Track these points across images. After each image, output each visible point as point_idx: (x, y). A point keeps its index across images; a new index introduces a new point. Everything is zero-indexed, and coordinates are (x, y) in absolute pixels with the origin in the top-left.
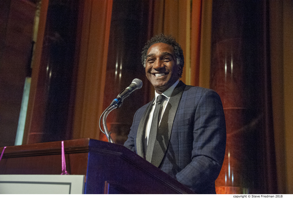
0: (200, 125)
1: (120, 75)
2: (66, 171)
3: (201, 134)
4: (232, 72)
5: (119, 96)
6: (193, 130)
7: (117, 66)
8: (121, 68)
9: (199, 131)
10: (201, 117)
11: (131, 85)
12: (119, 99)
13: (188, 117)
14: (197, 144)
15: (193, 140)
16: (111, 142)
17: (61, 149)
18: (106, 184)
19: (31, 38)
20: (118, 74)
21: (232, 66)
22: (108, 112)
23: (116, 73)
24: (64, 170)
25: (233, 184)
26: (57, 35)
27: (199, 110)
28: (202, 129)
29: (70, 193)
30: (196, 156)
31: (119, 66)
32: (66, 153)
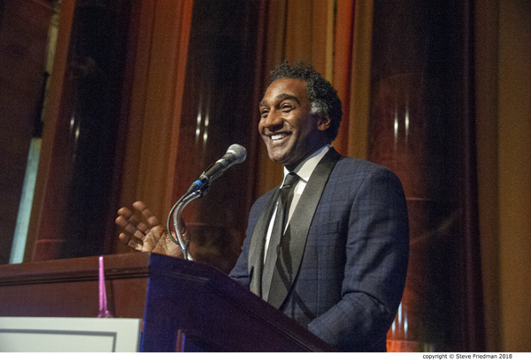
0: (359, 235)
1: (205, 136)
2: (107, 312)
3: (360, 252)
4: (407, 134)
5: (203, 176)
6: (346, 244)
7: (199, 119)
8: (207, 123)
9: (357, 246)
10: (361, 220)
11: (225, 156)
12: (204, 180)
13: (338, 218)
14: (352, 271)
15: (345, 262)
16: (190, 258)
17: (98, 272)
18: (179, 336)
19: (42, 65)
20: (202, 134)
21: (407, 122)
22: (183, 205)
23: (198, 132)
24: (103, 309)
25: (406, 336)
26: (91, 61)
27: (358, 205)
28: (362, 242)
29: (114, 351)
30: (349, 292)
31: (203, 121)
32: (107, 278)
